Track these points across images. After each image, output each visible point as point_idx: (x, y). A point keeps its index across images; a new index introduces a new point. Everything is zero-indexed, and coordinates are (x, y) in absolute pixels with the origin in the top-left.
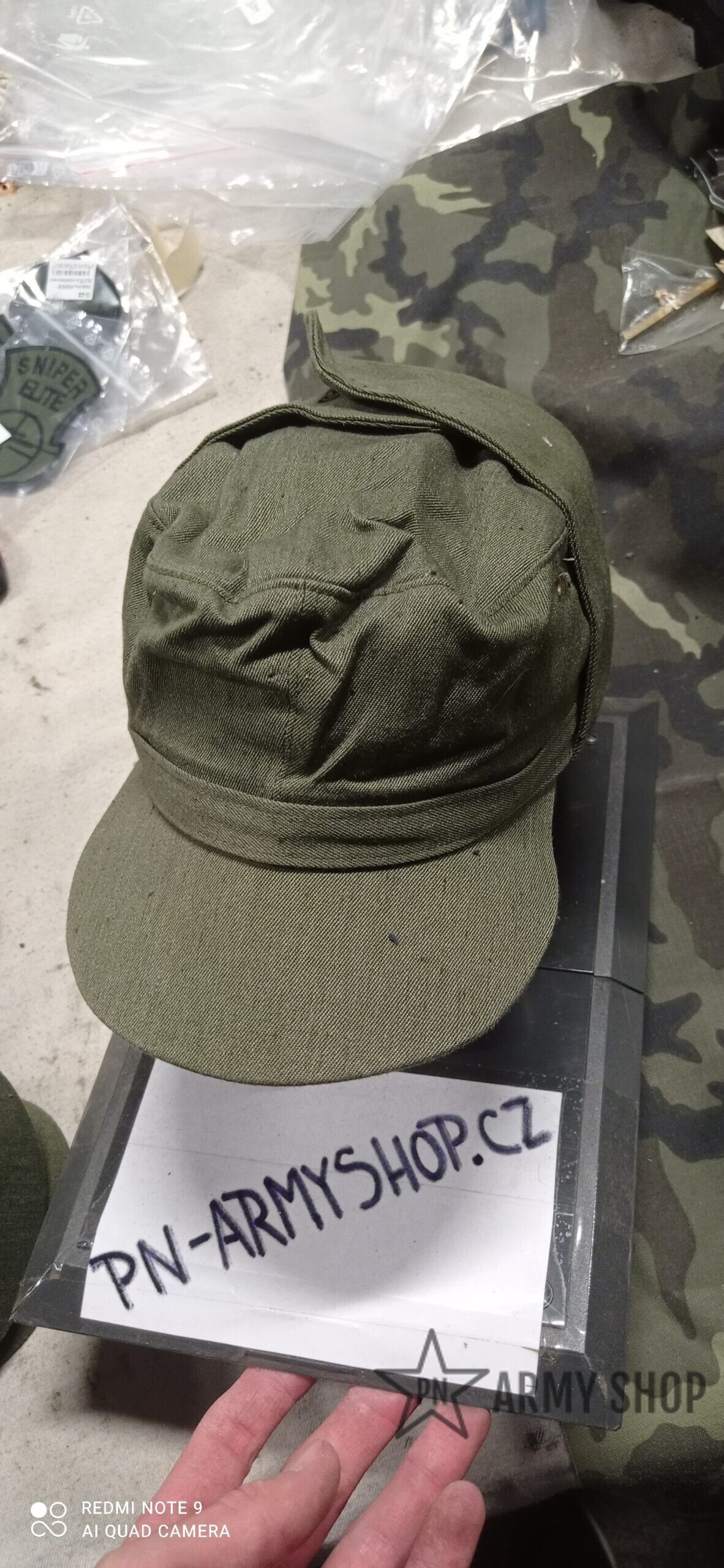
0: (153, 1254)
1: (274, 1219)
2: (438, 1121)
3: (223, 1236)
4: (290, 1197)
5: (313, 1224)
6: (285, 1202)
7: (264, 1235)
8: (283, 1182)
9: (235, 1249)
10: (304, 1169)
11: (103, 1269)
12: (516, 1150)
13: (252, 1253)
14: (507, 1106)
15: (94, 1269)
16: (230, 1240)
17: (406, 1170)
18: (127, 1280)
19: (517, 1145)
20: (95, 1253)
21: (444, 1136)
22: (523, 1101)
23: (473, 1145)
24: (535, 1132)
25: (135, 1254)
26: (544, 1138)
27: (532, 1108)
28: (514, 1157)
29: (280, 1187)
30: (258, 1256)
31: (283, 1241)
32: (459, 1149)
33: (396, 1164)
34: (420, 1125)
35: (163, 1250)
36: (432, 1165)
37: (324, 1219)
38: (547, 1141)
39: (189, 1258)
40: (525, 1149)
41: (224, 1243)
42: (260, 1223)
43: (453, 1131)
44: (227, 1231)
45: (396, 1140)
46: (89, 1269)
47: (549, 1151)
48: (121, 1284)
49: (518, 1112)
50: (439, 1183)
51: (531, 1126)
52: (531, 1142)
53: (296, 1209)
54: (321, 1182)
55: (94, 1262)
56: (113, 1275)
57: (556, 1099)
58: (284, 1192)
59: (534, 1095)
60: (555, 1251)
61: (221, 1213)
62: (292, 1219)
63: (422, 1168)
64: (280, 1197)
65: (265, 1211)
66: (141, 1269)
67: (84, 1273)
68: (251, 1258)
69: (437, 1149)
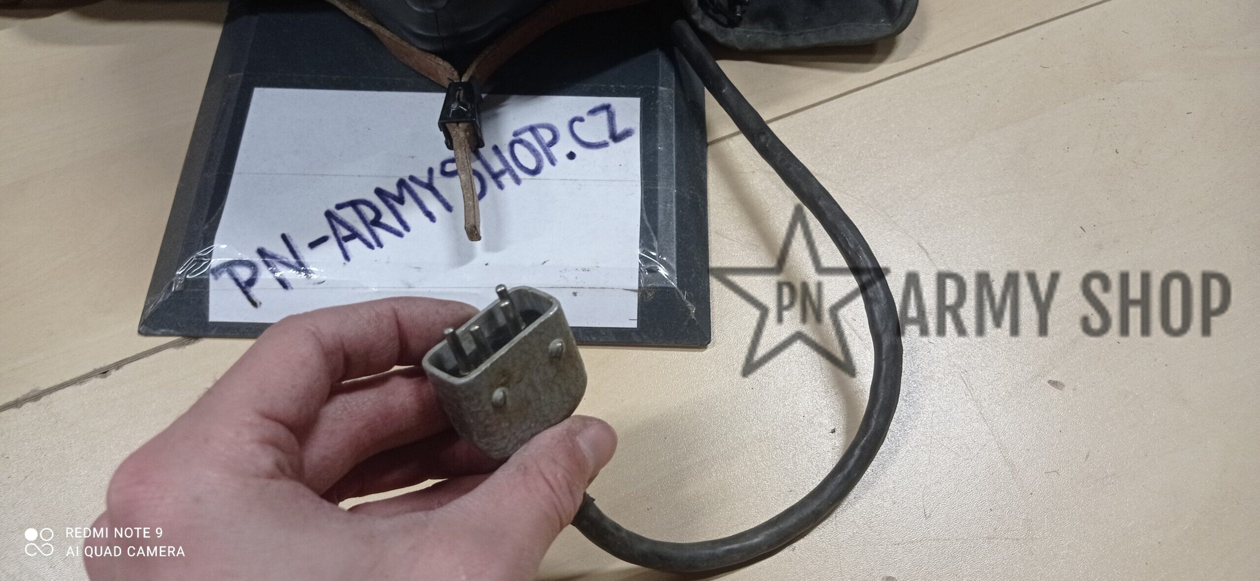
0: (273, 257)
1: (388, 218)
2: (532, 129)
3: (341, 237)
4: (401, 201)
5: (427, 219)
6: (398, 206)
7: (379, 232)
8: (394, 190)
9: (354, 246)
10: (412, 178)
11: (225, 276)
12: (604, 144)
13: (370, 246)
14: (593, 112)
15: (216, 278)
16: (347, 239)
17: (508, 169)
18: (251, 282)
19: (605, 141)
20: (215, 262)
21: (539, 140)
22: (607, 107)
23: (566, 144)
24: (619, 130)
25: (257, 259)
26: (627, 133)
27: (615, 112)
28: (604, 149)
29: (391, 194)
30: (377, 248)
31: (399, 234)
32: (554, 150)
33: (497, 166)
34: (516, 134)
35: (283, 252)
36: (531, 164)
37: (435, 214)
38: (631, 135)
39: (308, 256)
40: (612, 144)
41: (343, 242)
42: (377, 222)
43: (547, 136)
44: (344, 232)
45: (496, 148)
46: (211, 277)
47: (633, 144)
48: (246, 286)
49: (603, 115)
50: (538, 176)
51: (615, 126)
52: (616, 138)
53: (409, 210)
54: (430, 186)
55: (216, 271)
56: (236, 281)
57: (635, 103)
58: (394, 198)
59: (617, 103)
60: (645, 216)
61: (336, 219)
62: (406, 217)
63: (521, 167)
64: (392, 202)
65: (378, 214)
66: (265, 274)
67: (207, 281)
68: (370, 250)
69: (533, 151)
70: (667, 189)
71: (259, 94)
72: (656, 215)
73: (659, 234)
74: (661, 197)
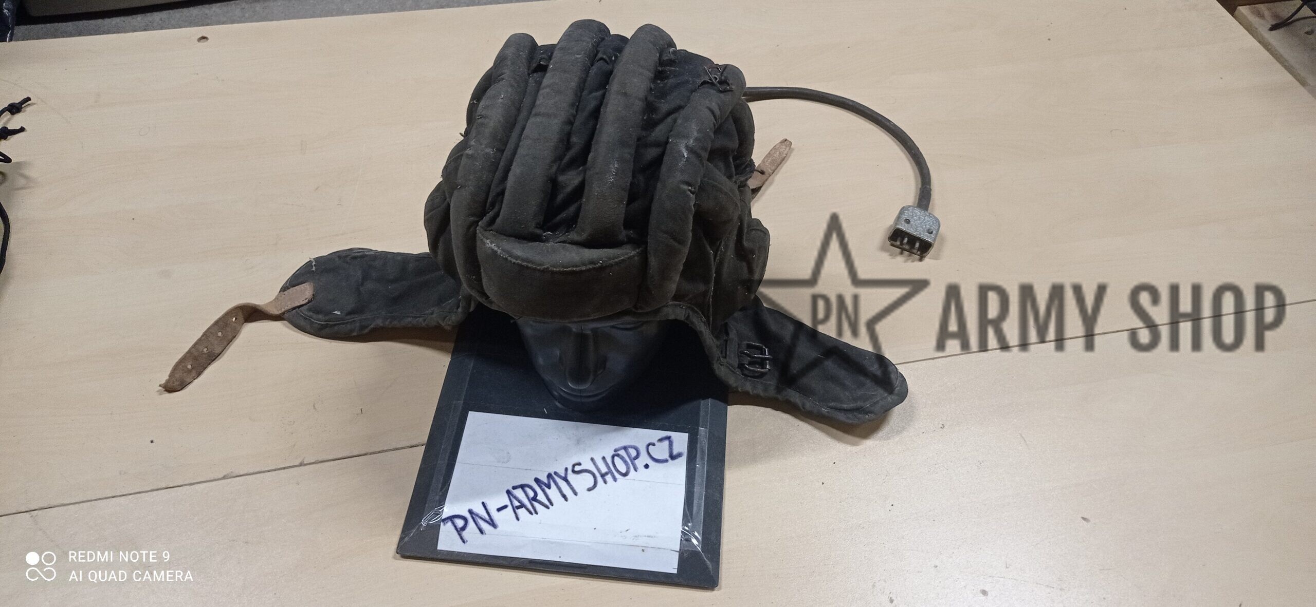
0: (477, 515)
1: (541, 497)
2: (625, 448)
3: (515, 506)
4: (549, 487)
5: (563, 499)
6: (546, 489)
7: (536, 504)
8: (545, 480)
9: (522, 512)
10: (556, 473)
11: (450, 524)
12: (666, 461)
13: (531, 513)
14: (661, 440)
15: (444, 525)
16: (518, 507)
17: (610, 472)
18: (463, 528)
19: (666, 459)
20: (444, 516)
21: (629, 456)
22: (669, 438)
23: (644, 459)
24: (675, 452)
25: (468, 516)
26: (679, 455)
27: (673, 441)
28: (665, 464)
29: (543, 482)
30: (534, 514)
31: (547, 507)
32: (636, 462)
33: (604, 469)
34: (615, 451)
35: (482, 513)
36: (623, 469)
37: (568, 496)
38: (681, 456)
39: (496, 516)
40: (670, 461)
41: (516, 509)
42: (535, 499)
43: (633, 453)
44: (517, 504)
45: (604, 458)
46: (442, 524)
47: (682, 461)
48: (460, 531)
49: (666, 443)
50: (627, 477)
51: (673, 450)
52: (673, 457)
53: (553, 492)
54: (565, 479)
55: (444, 520)
56: (455, 527)
57: (685, 436)
58: (545, 484)
59: (674, 435)
60: (686, 506)
61: (512, 495)
62: (551, 497)
63: (618, 471)
64: (544, 487)
65: (536, 494)
66: (471, 523)
67: (440, 525)
68: (530, 515)
69: (625, 462)
70: (699, 490)
71: (472, 416)
72: (693, 507)
73: (693, 518)
74: (696, 496)
